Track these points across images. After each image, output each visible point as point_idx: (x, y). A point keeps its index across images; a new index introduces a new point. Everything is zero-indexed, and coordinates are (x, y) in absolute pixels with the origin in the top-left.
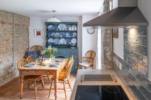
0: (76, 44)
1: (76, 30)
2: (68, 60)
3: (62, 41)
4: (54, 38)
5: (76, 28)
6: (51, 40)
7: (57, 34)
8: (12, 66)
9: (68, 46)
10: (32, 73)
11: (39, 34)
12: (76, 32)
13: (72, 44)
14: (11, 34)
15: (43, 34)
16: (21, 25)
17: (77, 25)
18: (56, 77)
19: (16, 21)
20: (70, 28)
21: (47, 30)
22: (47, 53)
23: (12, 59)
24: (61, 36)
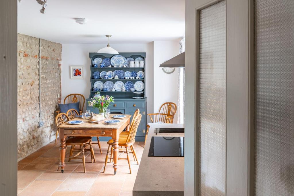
0: (143, 90)
1: (142, 66)
2: (130, 116)
3: (119, 87)
4: (104, 80)
5: (142, 63)
6: (98, 85)
7: (109, 73)
8: (39, 127)
9: (130, 95)
10: (79, 133)
11: (77, 73)
12: (143, 70)
13: (136, 91)
14: (36, 74)
15: (86, 73)
16: (49, 59)
17: (143, 58)
18: (115, 140)
19: (42, 51)
20: (132, 63)
21: (93, 66)
22: (97, 106)
23: (38, 115)
24: (117, 78)
